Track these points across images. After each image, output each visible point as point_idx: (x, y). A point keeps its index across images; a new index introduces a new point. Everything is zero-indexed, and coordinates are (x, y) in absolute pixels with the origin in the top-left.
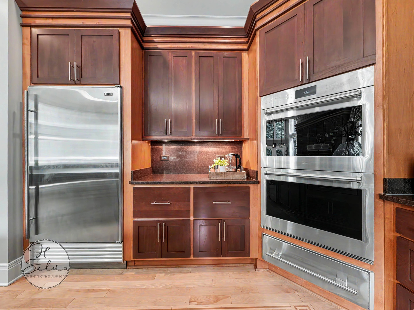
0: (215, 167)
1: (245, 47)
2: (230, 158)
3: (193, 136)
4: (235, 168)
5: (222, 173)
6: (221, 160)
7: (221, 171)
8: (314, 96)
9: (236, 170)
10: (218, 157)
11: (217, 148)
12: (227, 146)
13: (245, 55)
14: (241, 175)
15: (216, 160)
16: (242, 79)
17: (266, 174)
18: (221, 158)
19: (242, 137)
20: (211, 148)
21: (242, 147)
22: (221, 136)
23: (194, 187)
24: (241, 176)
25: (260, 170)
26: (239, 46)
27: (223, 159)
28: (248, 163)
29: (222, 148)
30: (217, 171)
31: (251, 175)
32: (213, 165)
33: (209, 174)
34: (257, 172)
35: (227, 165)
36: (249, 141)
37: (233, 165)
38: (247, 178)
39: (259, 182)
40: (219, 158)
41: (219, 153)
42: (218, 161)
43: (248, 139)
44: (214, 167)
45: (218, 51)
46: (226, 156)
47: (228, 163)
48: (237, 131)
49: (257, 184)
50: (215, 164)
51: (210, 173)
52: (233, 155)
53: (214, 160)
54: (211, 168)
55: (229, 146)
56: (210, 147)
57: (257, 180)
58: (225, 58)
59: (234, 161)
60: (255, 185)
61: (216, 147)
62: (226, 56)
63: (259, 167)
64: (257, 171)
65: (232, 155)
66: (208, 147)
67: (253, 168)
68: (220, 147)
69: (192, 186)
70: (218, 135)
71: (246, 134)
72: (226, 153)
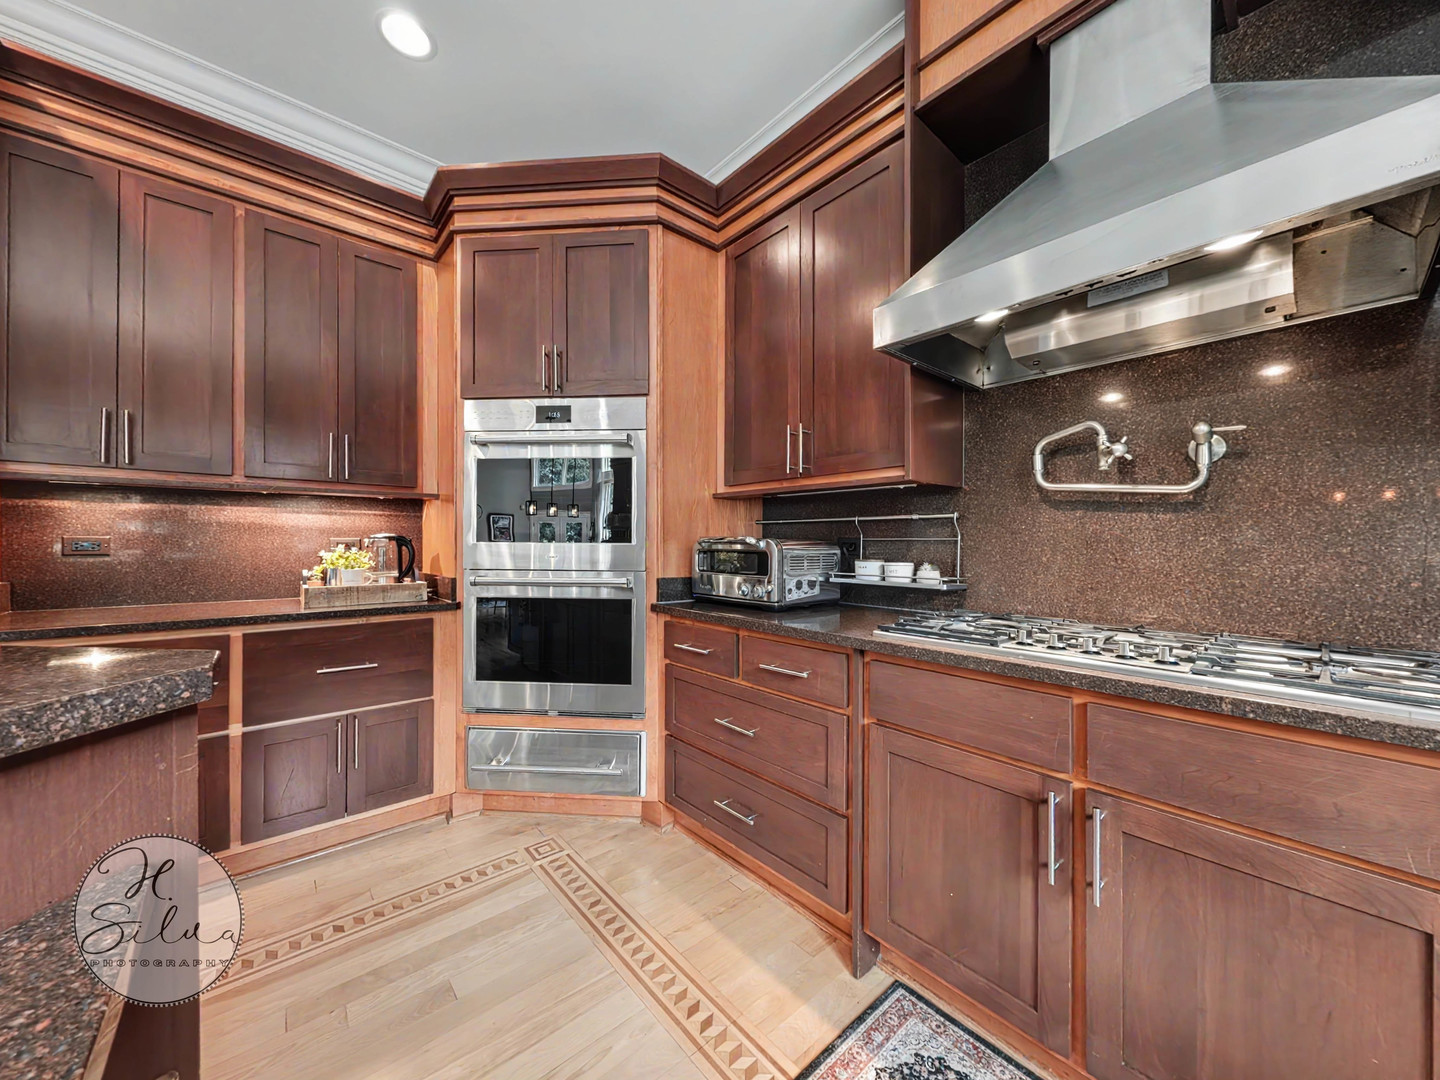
0: (324, 572)
1: (430, 250)
2: (378, 548)
3: (235, 476)
4: (396, 573)
5: (349, 589)
6: (348, 553)
7: (345, 584)
8: (567, 426)
9: (399, 579)
10: (338, 544)
11: (334, 517)
12: (370, 512)
13: (426, 271)
14: (414, 592)
15: (331, 554)
16: (419, 335)
17: (474, 584)
18: (348, 547)
19: (417, 491)
20: (310, 517)
21: (422, 516)
22: (347, 483)
23: (244, 635)
24: (410, 595)
25: (463, 574)
26: (408, 242)
27: (354, 550)
28: (435, 560)
29: (353, 518)
30: (334, 584)
31: (441, 590)
32: (317, 570)
33: (302, 598)
34: (454, 581)
35: (367, 566)
36: (438, 502)
37: (387, 567)
38: (430, 599)
39: (458, 606)
40: (341, 547)
41: (339, 532)
42: (336, 555)
43: (436, 497)
44: (322, 572)
45: (337, 235)
46: (366, 540)
47: (371, 562)
48: (402, 473)
49: (453, 612)
50: (325, 565)
51: (307, 590)
52: (390, 538)
53: (322, 553)
54: (309, 579)
55: (376, 512)
56: (306, 512)
57: (455, 600)
58: (359, 261)
59: (393, 555)
60: (449, 612)
61: (330, 514)
62: (365, 256)
63: (459, 570)
64: (455, 579)
65: (386, 537)
66: (298, 512)
67: (446, 572)
68: (345, 514)
69: (236, 633)
70: (338, 480)
71: (429, 484)
72: (367, 533)
